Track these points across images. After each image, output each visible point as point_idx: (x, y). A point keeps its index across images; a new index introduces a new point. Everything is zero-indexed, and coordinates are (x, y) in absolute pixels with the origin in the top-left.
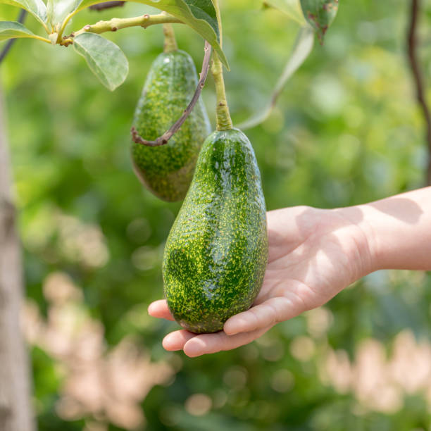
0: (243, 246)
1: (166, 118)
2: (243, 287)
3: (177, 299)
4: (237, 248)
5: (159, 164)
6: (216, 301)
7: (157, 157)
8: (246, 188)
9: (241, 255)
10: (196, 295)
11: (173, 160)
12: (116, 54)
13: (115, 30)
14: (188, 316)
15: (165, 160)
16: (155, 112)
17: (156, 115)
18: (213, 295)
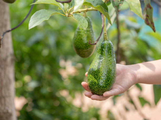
0: (111, 71)
1: (85, 35)
2: (110, 83)
3: (92, 85)
4: (109, 72)
5: (83, 48)
6: (103, 86)
7: (82, 46)
8: (111, 56)
9: (110, 74)
10: (97, 84)
11: (87, 47)
12: (84, 20)
13: (80, 12)
14: (95, 90)
15: (85, 47)
16: (82, 33)
17: (82, 34)
18: (102, 84)
